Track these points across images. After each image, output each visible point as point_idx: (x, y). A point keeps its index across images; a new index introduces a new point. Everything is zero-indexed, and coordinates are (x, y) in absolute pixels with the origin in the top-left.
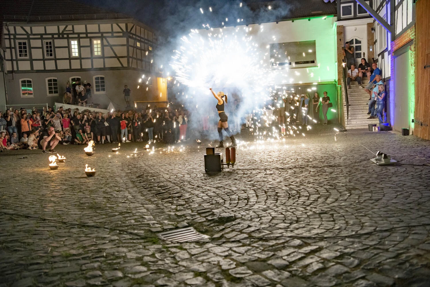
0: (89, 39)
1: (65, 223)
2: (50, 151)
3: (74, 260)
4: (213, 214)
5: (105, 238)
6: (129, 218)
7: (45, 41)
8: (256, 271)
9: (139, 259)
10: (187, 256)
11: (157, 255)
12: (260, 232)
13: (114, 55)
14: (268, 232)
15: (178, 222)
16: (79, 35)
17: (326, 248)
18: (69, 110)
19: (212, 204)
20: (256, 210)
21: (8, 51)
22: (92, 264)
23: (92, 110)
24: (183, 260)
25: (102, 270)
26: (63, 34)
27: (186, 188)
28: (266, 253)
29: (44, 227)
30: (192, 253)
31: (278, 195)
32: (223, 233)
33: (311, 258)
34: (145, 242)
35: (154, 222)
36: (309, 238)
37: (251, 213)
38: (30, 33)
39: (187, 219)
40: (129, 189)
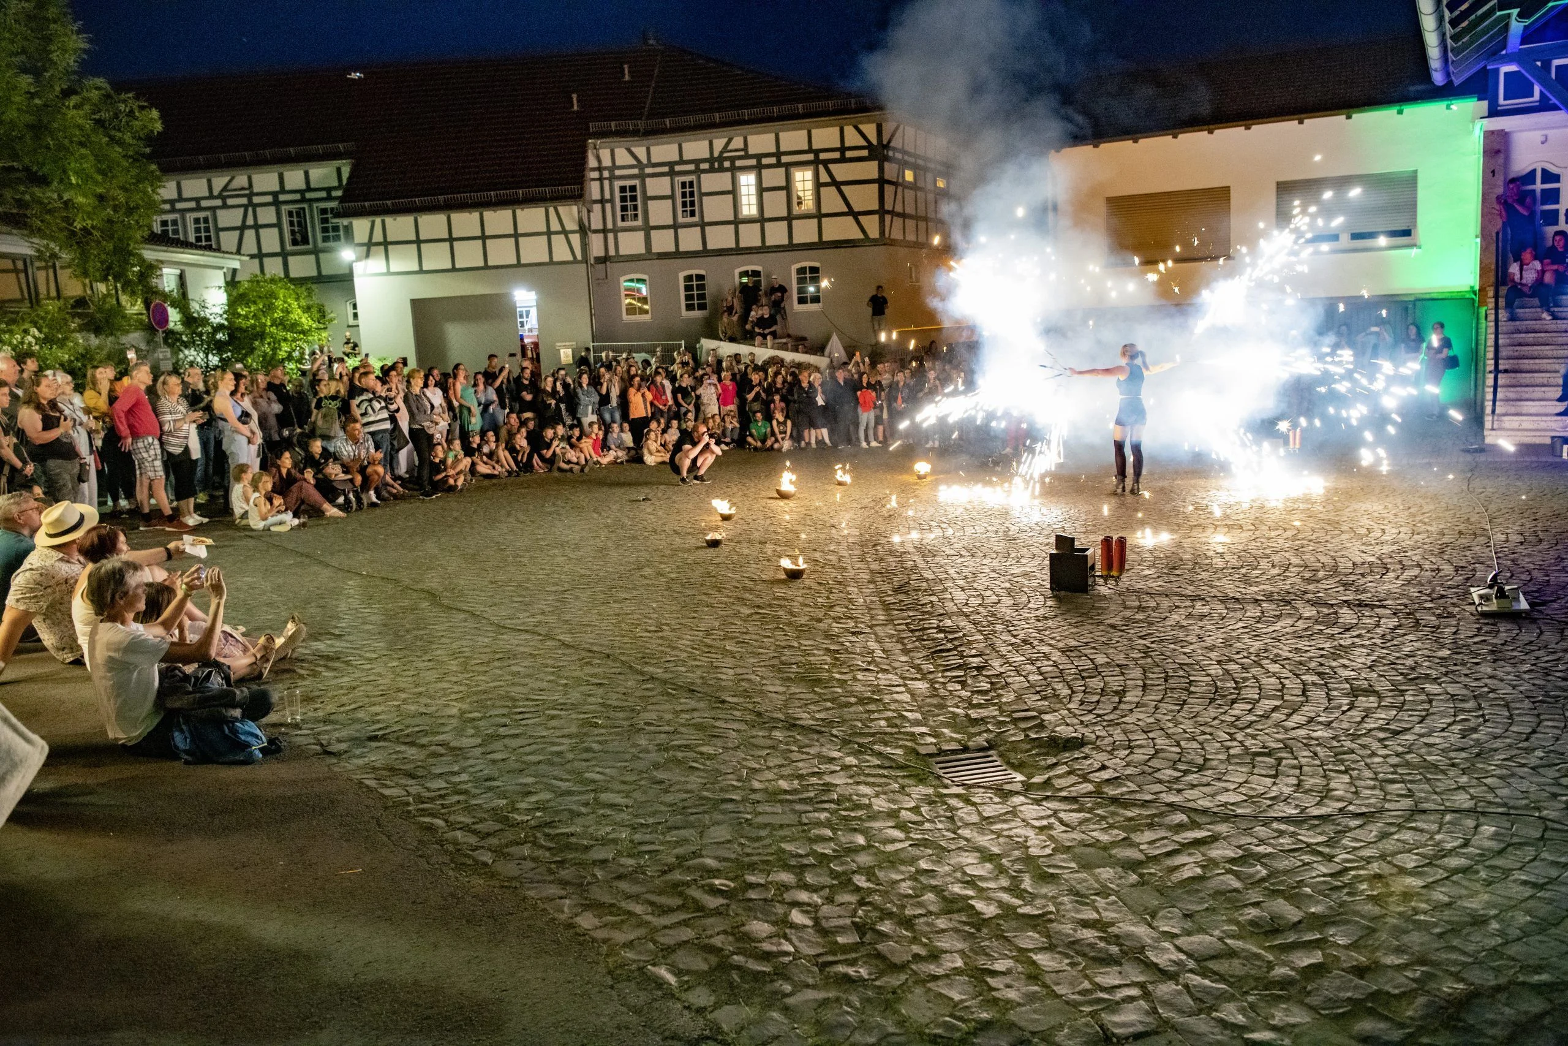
0: (783, 170)
1: (759, 714)
2: (696, 478)
3: (787, 801)
4: (1041, 726)
5: (834, 759)
6: (876, 715)
7: (679, 179)
8: (1086, 865)
9: (893, 814)
10: (975, 818)
11: (924, 809)
12: (1120, 785)
13: (846, 210)
14: (1133, 787)
15: (971, 736)
16: (759, 161)
17: (1224, 838)
18: (737, 357)
19: (1044, 698)
20: (1130, 727)
21: (597, 208)
22: (817, 815)
23: (789, 356)
24: (967, 825)
25: (834, 830)
26: (721, 159)
27: (998, 643)
28: (1116, 832)
29: (726, 721)
30: (985, 814)
31: (1192, 689)
32: (1051, 774)
33: (1190, 854)
34: (904, 777)
35: (924, 729)
36: (1205, 812)
37: (1118, 735)
38: (644, 160)
39: (988, 731)
40: (877, 629)
